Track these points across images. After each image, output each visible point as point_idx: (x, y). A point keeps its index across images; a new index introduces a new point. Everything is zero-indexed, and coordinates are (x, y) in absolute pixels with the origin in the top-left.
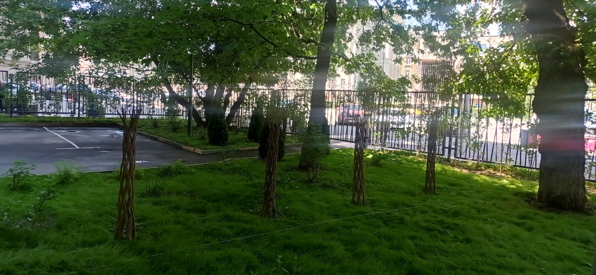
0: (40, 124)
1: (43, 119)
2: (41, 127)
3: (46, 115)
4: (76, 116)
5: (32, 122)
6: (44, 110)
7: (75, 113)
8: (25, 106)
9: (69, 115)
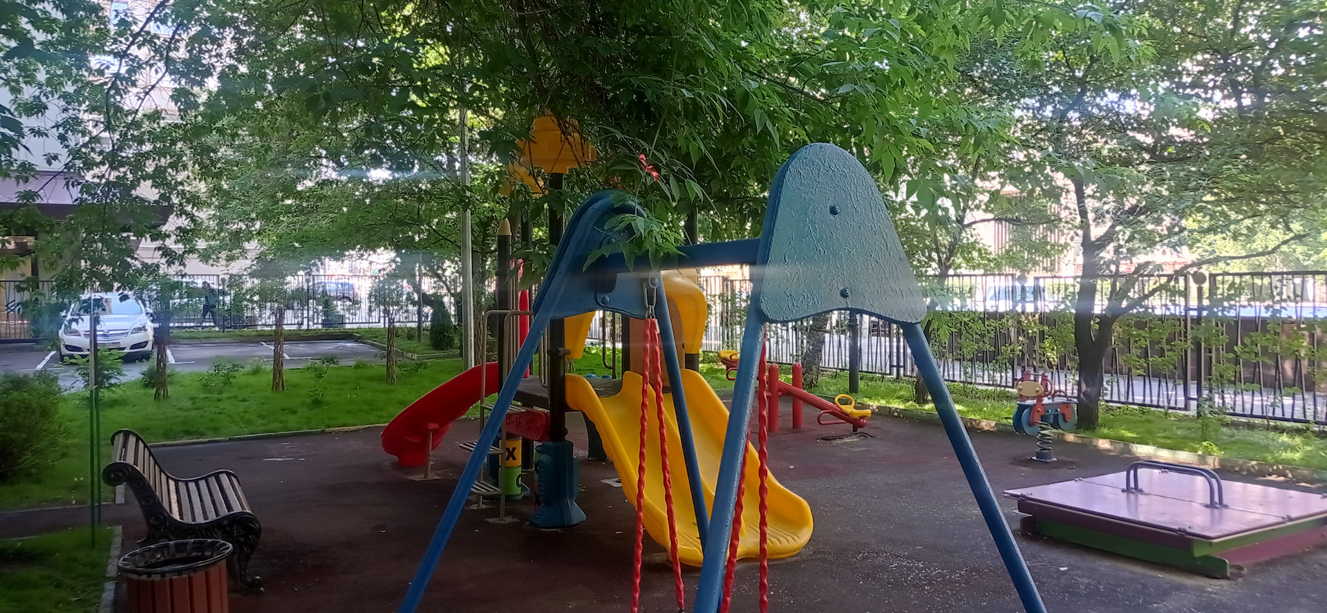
0: (257, 339)
1: (262, 333)
2: (258, 342)
3: (266, 329)
4: (305, 327)
5: (248, 336)
6: (264, 322)
7: (302, 324)
8: (240, 318)
9: (295, 327)
